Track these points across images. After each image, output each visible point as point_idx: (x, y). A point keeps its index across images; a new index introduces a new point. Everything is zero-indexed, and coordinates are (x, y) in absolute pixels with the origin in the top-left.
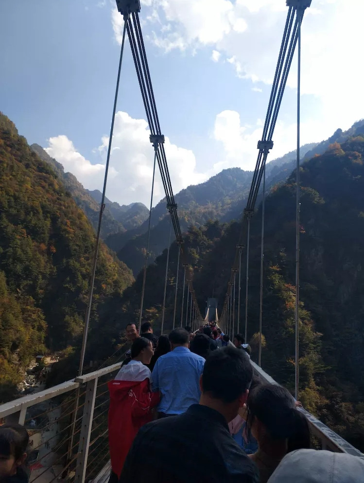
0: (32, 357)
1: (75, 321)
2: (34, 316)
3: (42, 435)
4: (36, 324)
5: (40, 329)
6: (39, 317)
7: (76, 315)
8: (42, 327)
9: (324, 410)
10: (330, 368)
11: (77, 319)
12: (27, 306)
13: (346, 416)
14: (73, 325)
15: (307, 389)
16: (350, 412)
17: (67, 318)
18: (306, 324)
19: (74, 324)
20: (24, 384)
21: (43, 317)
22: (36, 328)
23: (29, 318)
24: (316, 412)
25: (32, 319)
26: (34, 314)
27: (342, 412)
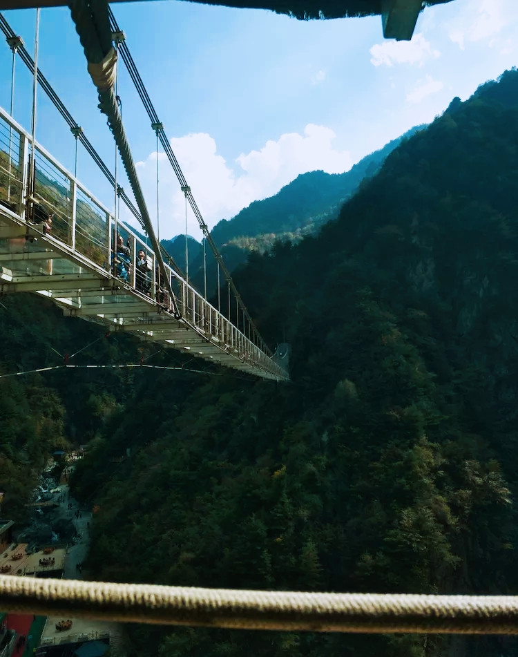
0: (48, 454)
1: (104, 400)
2: (45, 400)
3: (67, 551)
4: (50, 410)
5: (56, 416)
6: (52, 399)
7: (105, 393)
8: (58, 413)
9: (440, 472)
10: (447, 417)
11: (107, 398)
12: (34, 386)
13: (471, 477)
14: (102, 406)
15: (416, 447)
16: (477, 473)
17: (93, 398)
18: (412, 363)
19: (104, 405)
20: (40, 490)
21: (59, 400)
22: (50, 416)
23: (38, 403)
24: (429, 474)
25: (43, 403)
26: (45, 396)
27: (466, 472)
